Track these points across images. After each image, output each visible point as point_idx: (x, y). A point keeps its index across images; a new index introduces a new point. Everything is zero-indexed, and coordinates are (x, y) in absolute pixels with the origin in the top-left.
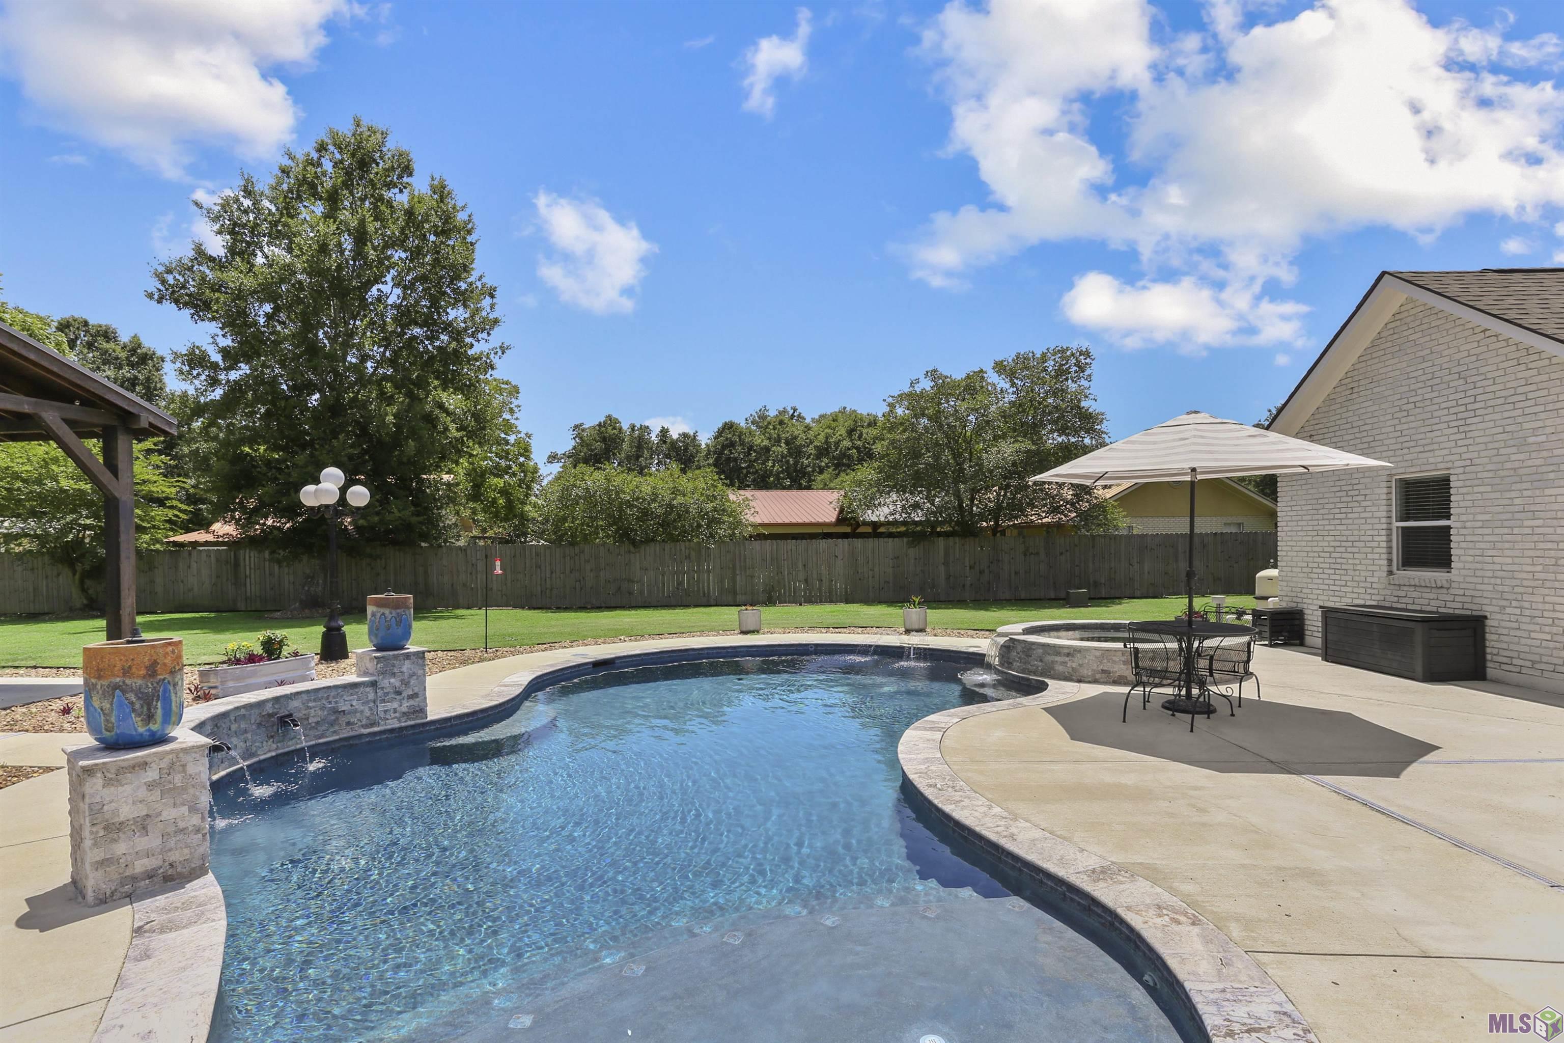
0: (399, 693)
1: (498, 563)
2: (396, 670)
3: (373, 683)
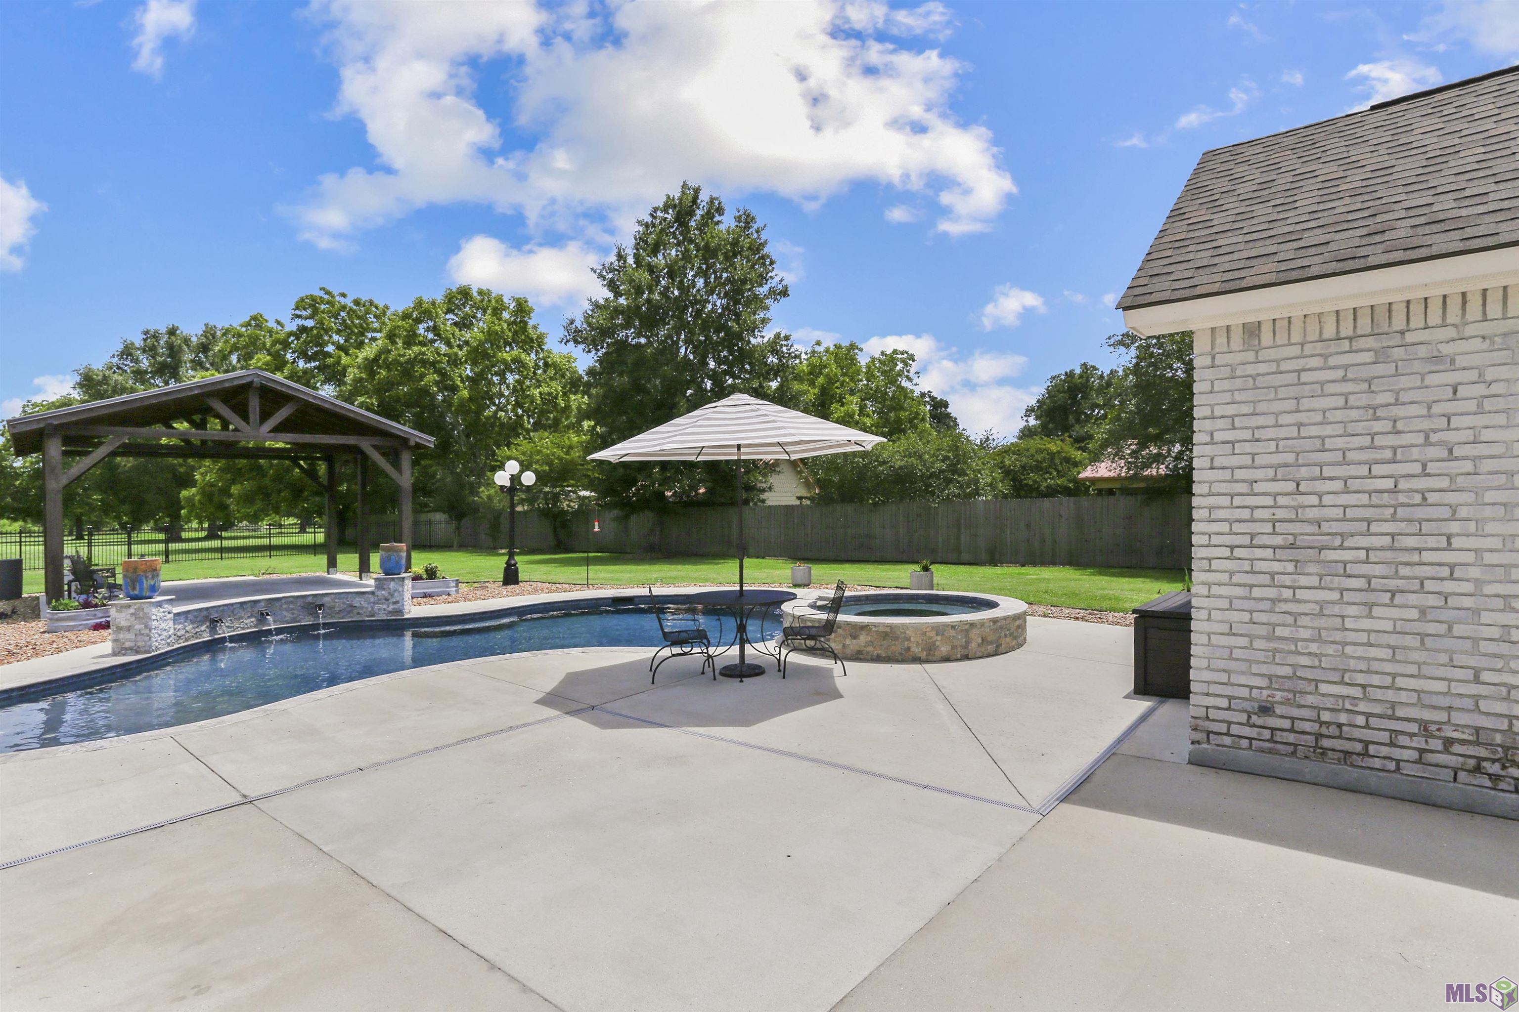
0: (387, 600)
1: (596, 524)
2: (385, 587)
3: (373, 593)
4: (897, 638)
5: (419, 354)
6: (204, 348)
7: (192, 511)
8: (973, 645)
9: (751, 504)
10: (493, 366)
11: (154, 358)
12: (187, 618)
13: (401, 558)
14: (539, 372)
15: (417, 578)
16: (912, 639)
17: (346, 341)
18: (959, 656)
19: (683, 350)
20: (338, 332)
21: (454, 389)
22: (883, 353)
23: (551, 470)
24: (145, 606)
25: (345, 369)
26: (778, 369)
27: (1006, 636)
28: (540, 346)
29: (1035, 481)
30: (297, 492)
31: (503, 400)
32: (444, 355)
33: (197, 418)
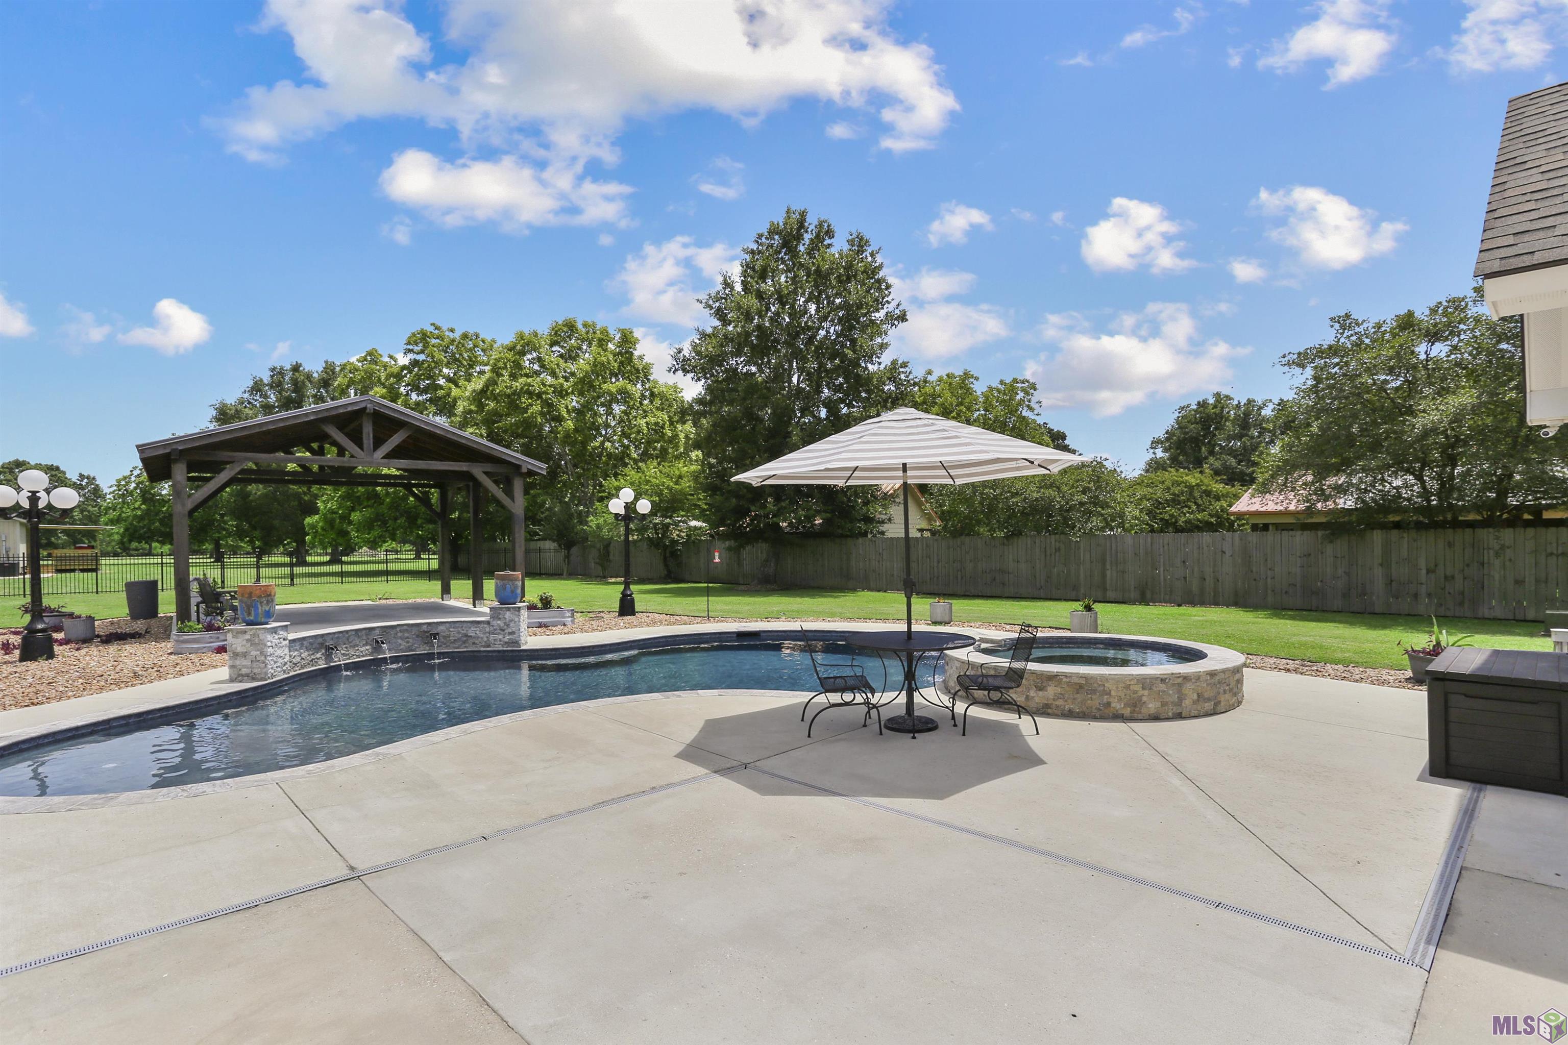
0: (503, 630)
1: (717, 554)
2: (501, 616)
3: (488, 623)
4: (1094, 691)
5: (525, 385)
6: (325, 383)
7: (315, 537)
8: (1187, 703)
9: (870, 536)
10: (599, 397)
11: (280, 393)
12: (302, 645)
13: (516, 587)
14: (646, 402)
15: (532, 607)
16: (1113, 693)
17: (455, 375)
18: (1170, 714)
19: (795, 379)
20: (448, 365)
21: (559, 419)
22: (1002, 382)
23: (661, 500)
24: (259, 632)
25: (455, 401)
26: (897, 397)
27: (1225, 692)
28: (646, 376)
29: (1172, 516)
30: (412, 519)
31: (610, 431)
32: (550, 386)
33: (315, 445)
